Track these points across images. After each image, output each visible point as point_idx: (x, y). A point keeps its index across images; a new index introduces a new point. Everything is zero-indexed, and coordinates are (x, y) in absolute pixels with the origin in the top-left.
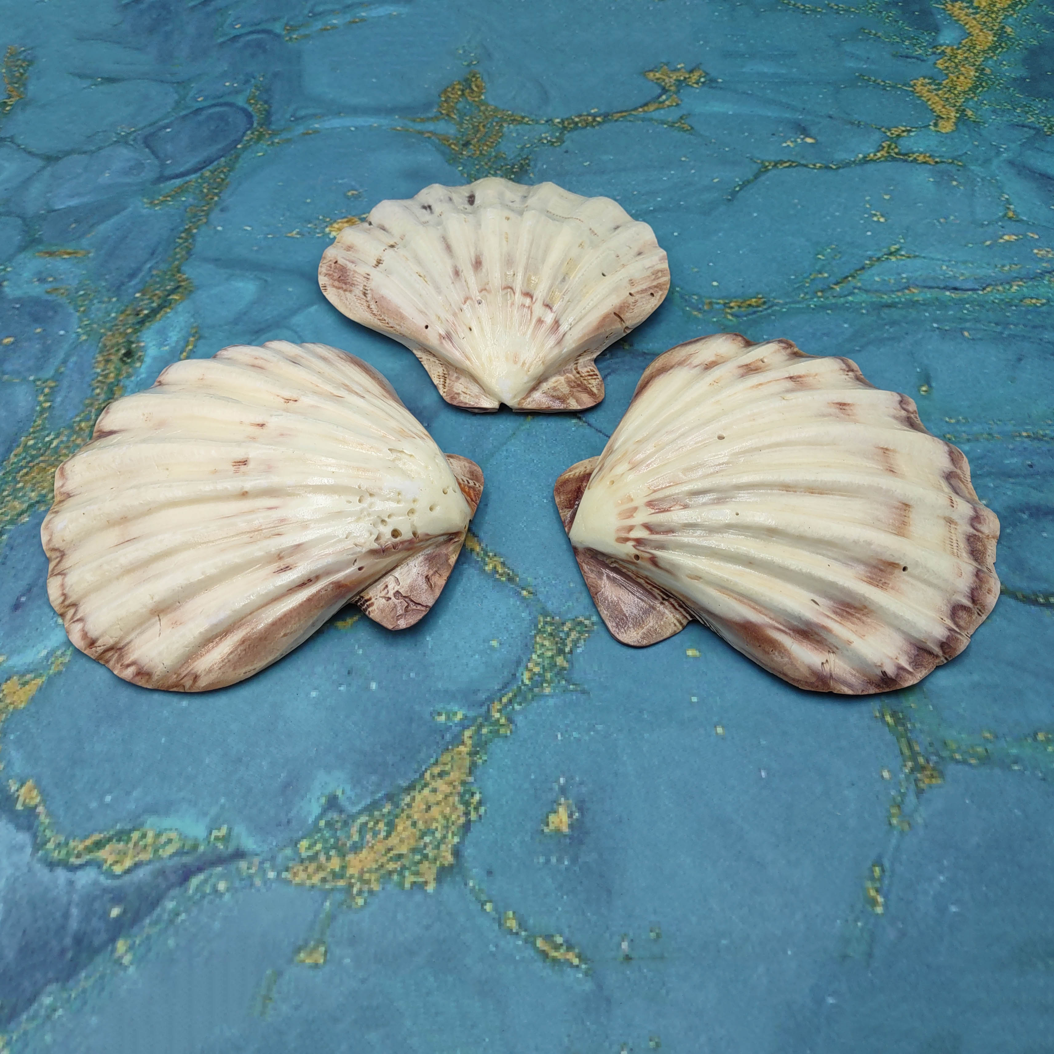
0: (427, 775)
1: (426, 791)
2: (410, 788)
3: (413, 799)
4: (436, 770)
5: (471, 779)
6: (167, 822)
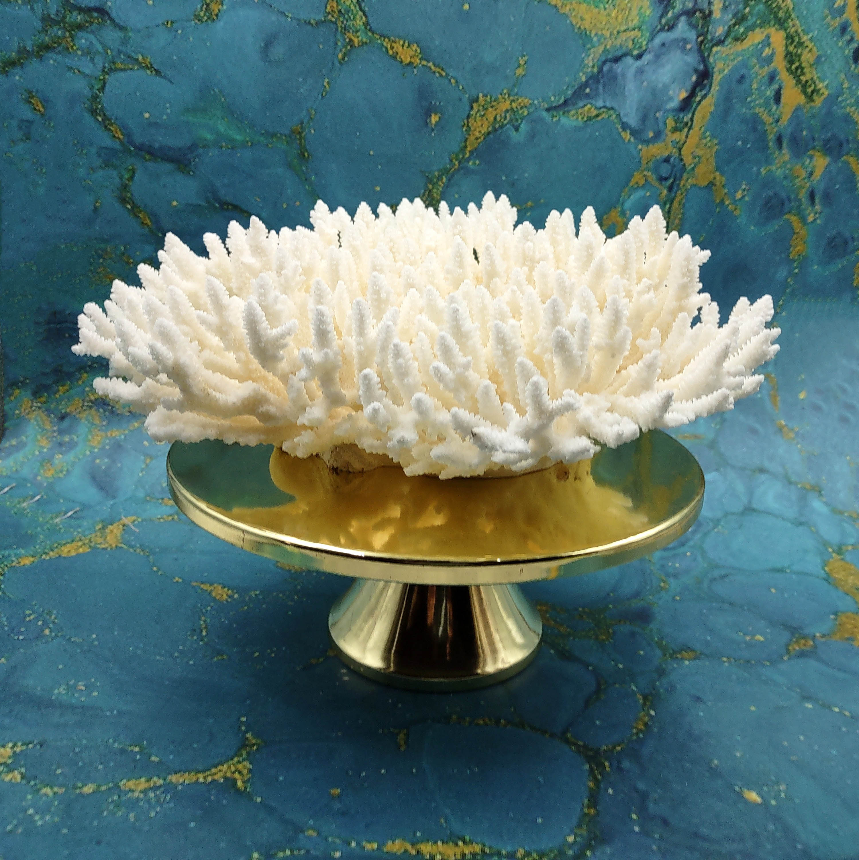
0: (482, 138)
1: (483, 132)
2: (489, 133)
3: (488, 129)
4: (479, 141)
5: (466, 136)
6: (575, 124)
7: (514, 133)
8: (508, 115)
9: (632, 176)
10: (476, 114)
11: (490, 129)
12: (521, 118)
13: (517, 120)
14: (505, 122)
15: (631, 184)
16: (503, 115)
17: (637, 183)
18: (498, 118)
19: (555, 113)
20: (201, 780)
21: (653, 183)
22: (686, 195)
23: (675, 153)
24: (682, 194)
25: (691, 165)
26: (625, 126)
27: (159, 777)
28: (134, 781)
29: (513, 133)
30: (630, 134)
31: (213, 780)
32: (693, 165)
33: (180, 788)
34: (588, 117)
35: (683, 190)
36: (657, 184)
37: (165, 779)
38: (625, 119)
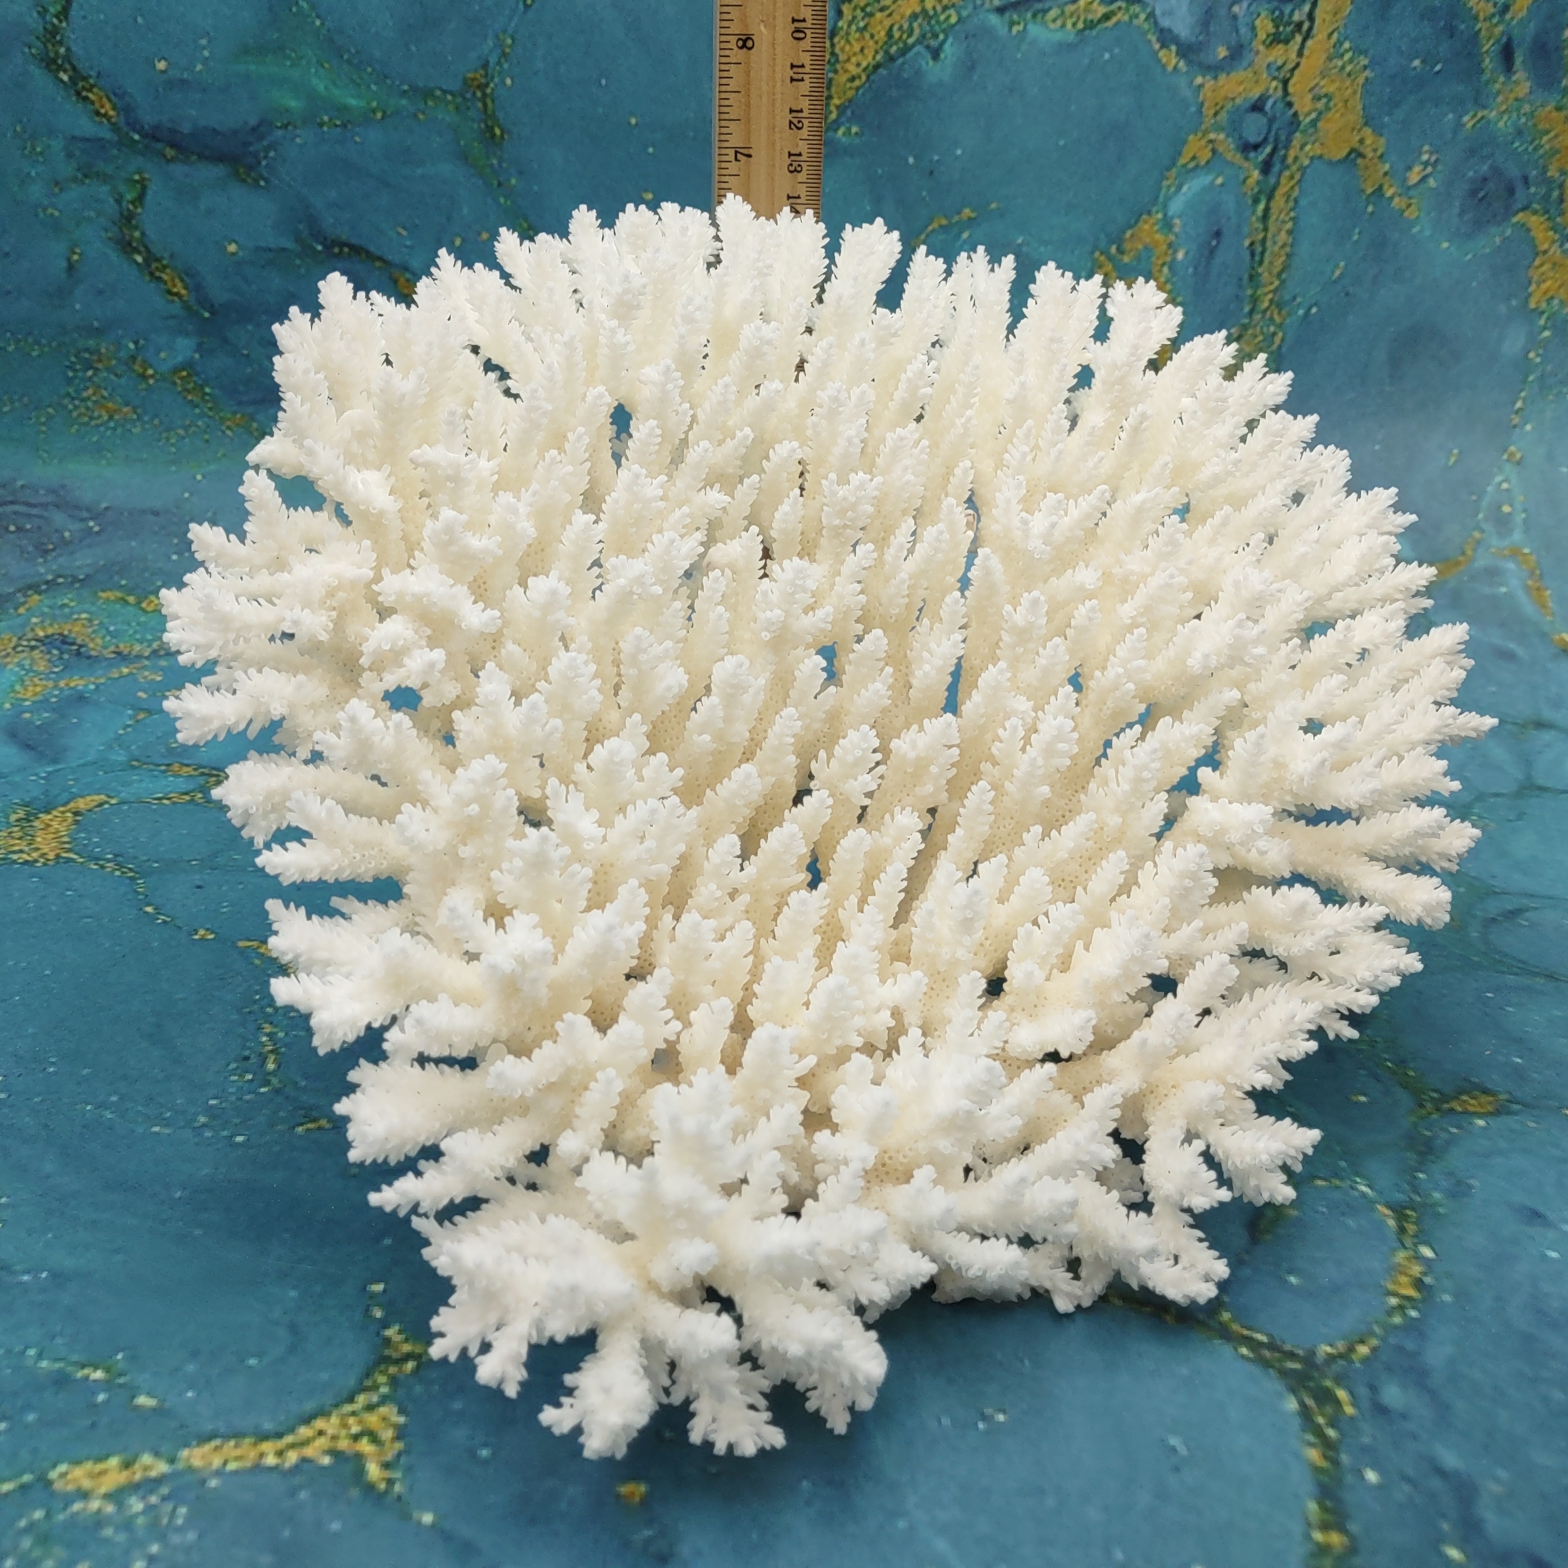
7: (931, 62)
8: (915, 25)
9: (1185, 142)
10: (849, 26)
11: (878, 57)
12: (944, 31)
13: (936, 36)
14: (911, 41)
15: (1182, 161)
16: (906, 26)
17: (1194, 158)
18: (897, 35)
19: (1015, 17)
20: (271, 1460)
21: (1229, 156)
22: (1300, 181)
23: (1276, 88)
24: (1292, 177)
25: (1308, 114)
26: (1166, 37)
27: (157, 1454)
28: (89, 1466)
29: (927, 64)
30: (1177, 54)
31: (304, 1460)
32: (1314, 115)
33: (213, 1483)
34: (1085, 21)
35: (1294, 168)
36: (1238, 158)
37: (172, 1461)
38: (1165, 23)
